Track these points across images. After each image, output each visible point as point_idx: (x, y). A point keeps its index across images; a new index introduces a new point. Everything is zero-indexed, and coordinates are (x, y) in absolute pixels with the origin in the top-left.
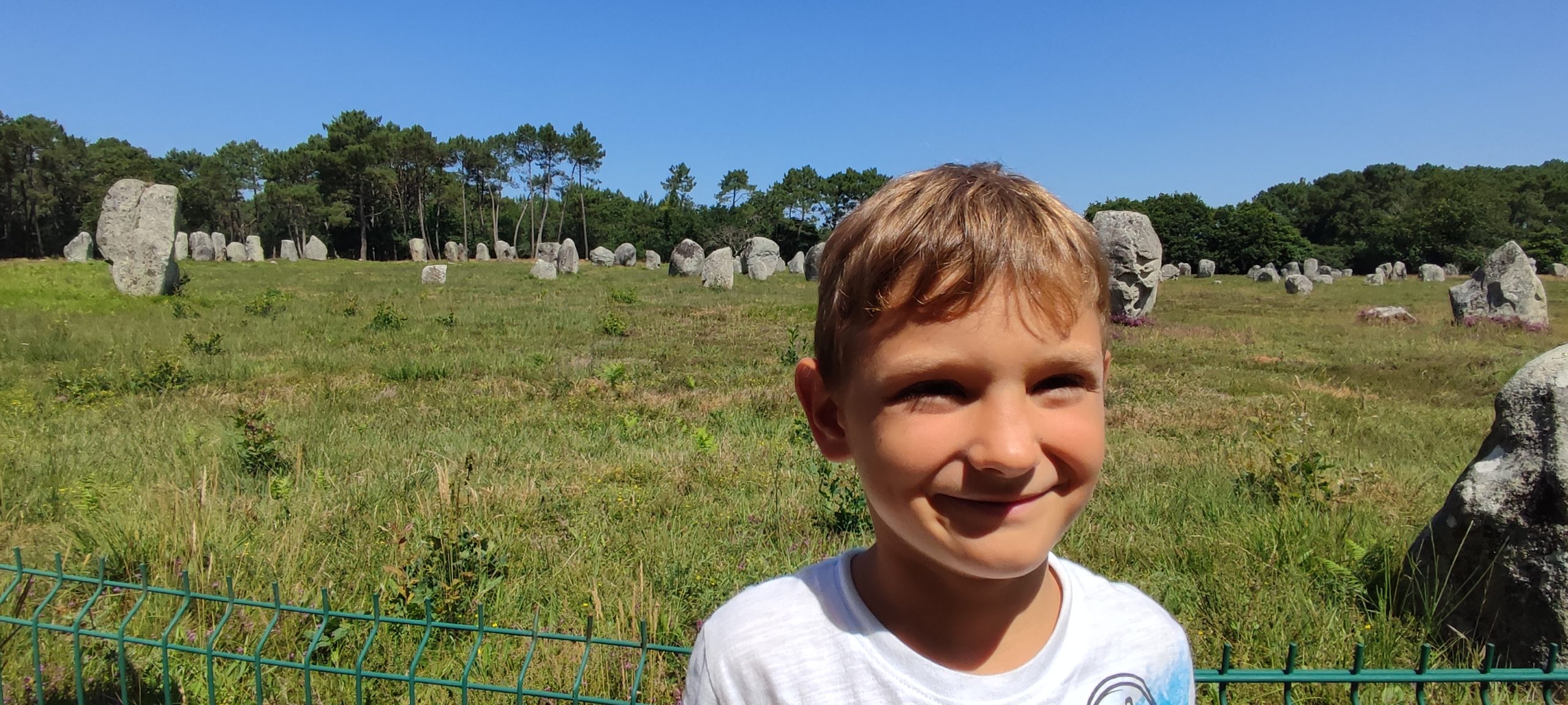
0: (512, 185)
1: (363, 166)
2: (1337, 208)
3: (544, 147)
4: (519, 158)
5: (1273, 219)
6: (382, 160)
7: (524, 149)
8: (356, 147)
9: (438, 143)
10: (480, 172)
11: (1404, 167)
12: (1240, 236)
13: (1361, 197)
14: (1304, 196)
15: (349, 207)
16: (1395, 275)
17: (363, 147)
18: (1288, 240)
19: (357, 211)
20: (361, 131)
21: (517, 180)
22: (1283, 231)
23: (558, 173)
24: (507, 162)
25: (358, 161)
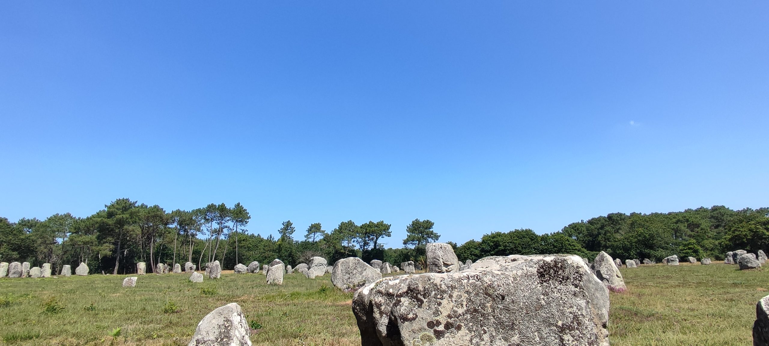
0: (202, 234)
1: (123, 225)
2: (599, 234)
3: (221, 215)
4: (207, 220)
5: (568, 240)
6: (135, 222)
7: (209, 216)
8: (121, 216)
9: (166, 213)
10: (187, 227)
11: (625, 214)
13: (608, 228)
14: (584, 229)
15: (112, 246)
17: (124, 216)
19: (116, 249)
20: (125, 208)
21: (205, 231)
23: (226, 227)
24: (201, 222)
25: (121, 223)
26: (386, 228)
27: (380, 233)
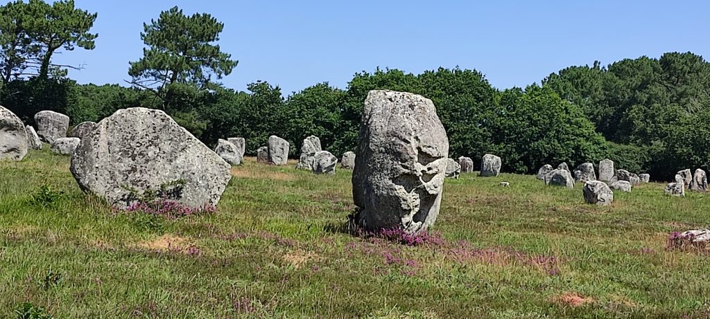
2: (634, 100)
5: (566, 109)
12: (528, 126)
13: (657, 89)
14: (598, 84)
16: (696, 184)
18: (582, 135)
22: (576, 123)
26: (82, 24)
27: (63, 34)
